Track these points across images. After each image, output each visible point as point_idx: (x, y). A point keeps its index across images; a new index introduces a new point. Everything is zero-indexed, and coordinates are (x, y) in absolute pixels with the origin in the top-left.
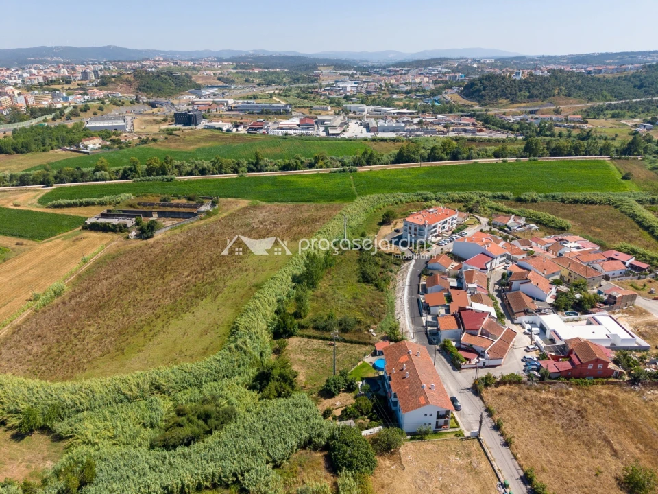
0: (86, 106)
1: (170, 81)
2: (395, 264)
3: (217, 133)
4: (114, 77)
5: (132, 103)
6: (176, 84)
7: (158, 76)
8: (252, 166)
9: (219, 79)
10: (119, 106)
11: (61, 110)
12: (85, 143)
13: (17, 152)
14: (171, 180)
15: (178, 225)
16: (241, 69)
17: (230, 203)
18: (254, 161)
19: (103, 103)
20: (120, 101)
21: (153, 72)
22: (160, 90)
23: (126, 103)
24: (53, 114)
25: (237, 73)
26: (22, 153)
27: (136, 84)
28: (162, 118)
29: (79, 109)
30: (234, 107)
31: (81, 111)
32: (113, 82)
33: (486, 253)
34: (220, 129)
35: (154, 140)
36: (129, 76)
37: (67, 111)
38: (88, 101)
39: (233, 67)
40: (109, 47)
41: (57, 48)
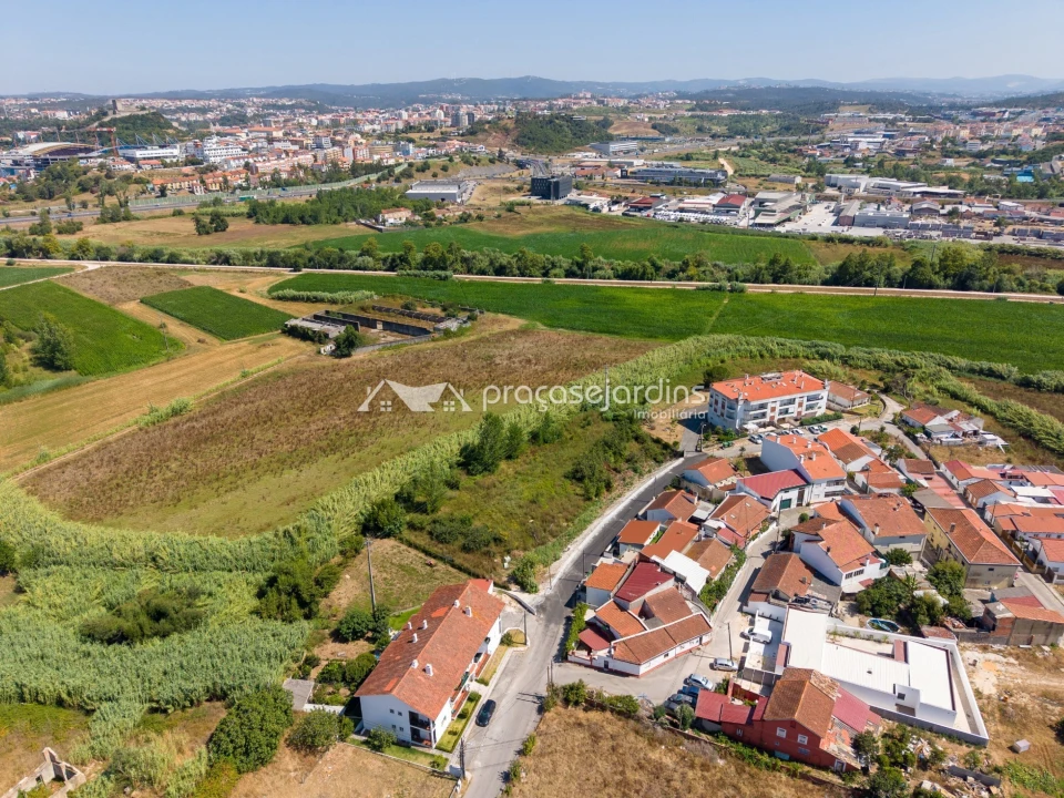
0: (425, 163)
1: (566, 129)
2: (655, 459)
3: (579, 212)
4: (489, 122)
5: (492, 161)
6: (575, 134)
7: (551, 122)
8: (575, 268)
9: (654, 127)
10: (471, 165)
11: (390, 168)
12: (386, 216)
13: (304, 223)
14: (446, 278)
15: (394, 344)
16: (702, 110)
17: (494, 321)
18: (580, 260)
19: (451, 160)
20: (475, 158)
21: (544, 116)
22: (546, 143)
23: (483, 162)
24: (380, 174)
25: (692, 117)
26: (309, 224)
27: (515, 134)
28: (516, 186)
29: (414, 168)
30: (632, 173)
31: (418, 170)
32: (485, 131)
34: (586, 206)
35: (480, 218)
36: (509, 121)
37: (398, 170)
38: (432, 157)
39: (688, 107)
40: (528, 77)
41: (459, 80)
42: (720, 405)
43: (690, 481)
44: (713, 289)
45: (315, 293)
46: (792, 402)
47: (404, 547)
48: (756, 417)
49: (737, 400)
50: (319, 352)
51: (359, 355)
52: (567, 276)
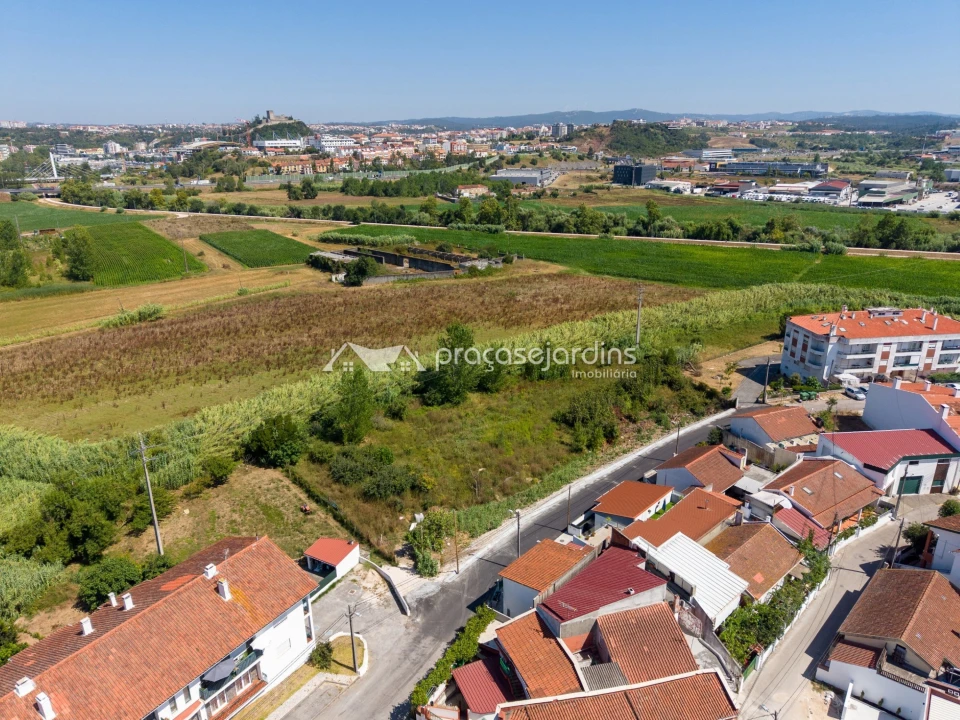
0: (516, 157)
1: (660, 137)
2: (692, 411)
3: (658, 194)
4: (586, 130)
5: (581, 158)
6: (668, 142)
7: (646, 130)
8: (640, 228)
9: (752, 142)
10: (560, 160)
11: (482, 161)
12: (463, 191)
13: (386, 195)
14: (496, 231)
15: (411, 278)
16: (804, 130)
17: (529, 267)
18: (646, 219)
19: (541, 155)
20: (564, 154)
21: (639, 125)
22: (639, 148)
23: (572, 158)
24: (471, 164)
25: (793, 136)
26: (391, 196)
27: (608, 141)
28: (599, 175)
29: (505, 161)
30: (721, 166)
31: (508, 163)
32: (581, 137)
33: (943, 433)
34: (667, 189)
35: (554, 195)
36: (605, 129)
37: (488, 162)
38: (523, 152)
39: (790, 128)
42: (800, 346)
43: (738, 436)
44: (803, 250)
45: (357, 236)
46: (917, 347)
47: (287, 482)
48: (855, 366)
49: (827, 337)
50: (331, 280)
51: (370, 285)
52: (628, 235)
